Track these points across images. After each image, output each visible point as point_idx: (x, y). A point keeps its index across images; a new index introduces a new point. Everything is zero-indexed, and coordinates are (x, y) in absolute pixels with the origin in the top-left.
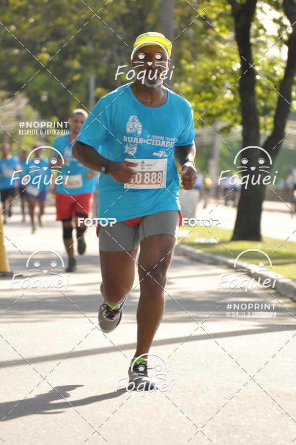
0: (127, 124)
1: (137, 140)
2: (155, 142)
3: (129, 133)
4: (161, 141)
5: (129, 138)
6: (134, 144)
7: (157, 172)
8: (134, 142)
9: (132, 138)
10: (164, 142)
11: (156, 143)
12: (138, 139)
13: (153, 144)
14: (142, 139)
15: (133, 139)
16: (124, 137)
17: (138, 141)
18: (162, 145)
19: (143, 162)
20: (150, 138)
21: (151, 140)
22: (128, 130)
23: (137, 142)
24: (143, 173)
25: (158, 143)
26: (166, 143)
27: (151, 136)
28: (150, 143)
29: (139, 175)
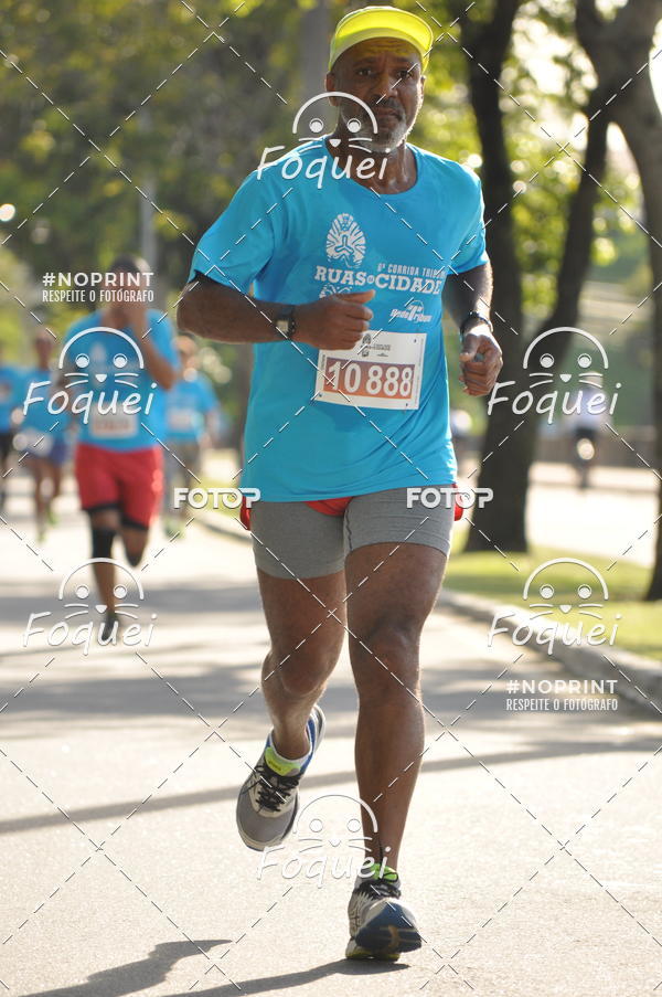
0: (329, 237)
1: (351, 279)
2: (397, 280)
3: (332, 259)
4: (412, 278)
5: (331, 271)
6: (343, 286)
7: (401, 367)
8: (343, 282)
9: (339, 272)
10: (420, 280)
11: (400, 284)
12: (354, 276)
13: (392, 287)
14: (365, 274)
15: (342, 275)
16: (319, 268)
17: (355, 279)
18: (413, 290)
19: (365, 339)
20: (385, 271)
21: (387, 278)
22: (331, 252)
23: (351, 283)
24: (365, 366)
25: (404, 283)
26: (423, 283)
27: (387, 267)
28: (386, 285)
29: (354, 372)
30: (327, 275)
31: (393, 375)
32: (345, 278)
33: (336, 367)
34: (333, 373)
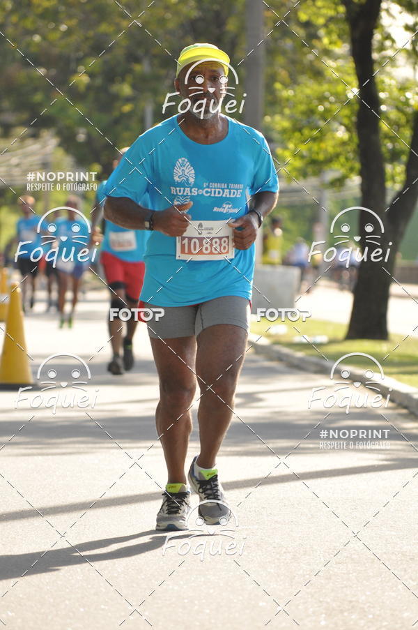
0: (175, 171)
1: (189, 192)
2: (215, 192)
3: (177, 182)
4: (223, 190)
5: (178, 189)
6: (185, 196)
7: (221, 238)
8: (185, 194)
9: (182, 189)
10: (228, 190)
11: (217, 193)
12: (191, 190)
13: (213, 195)
14: (196, 189)
15: (184, 191)
16: (172, 188)
17: (191, 192)
18: (224, 196)
19: (200, 225)
20: (208, 187)
21: (209, 190)
22: (176, 178)
23: (189, 194)
24: (201, 240)
25: (219, 193)
26: (230, 192)
27: (209, 184)
28: (209, 194)
29: (195, 243)
30: (176, 190)
31: (216, 242)
32: (186, 192)
33: (186, 241)
34: (185, 244)
